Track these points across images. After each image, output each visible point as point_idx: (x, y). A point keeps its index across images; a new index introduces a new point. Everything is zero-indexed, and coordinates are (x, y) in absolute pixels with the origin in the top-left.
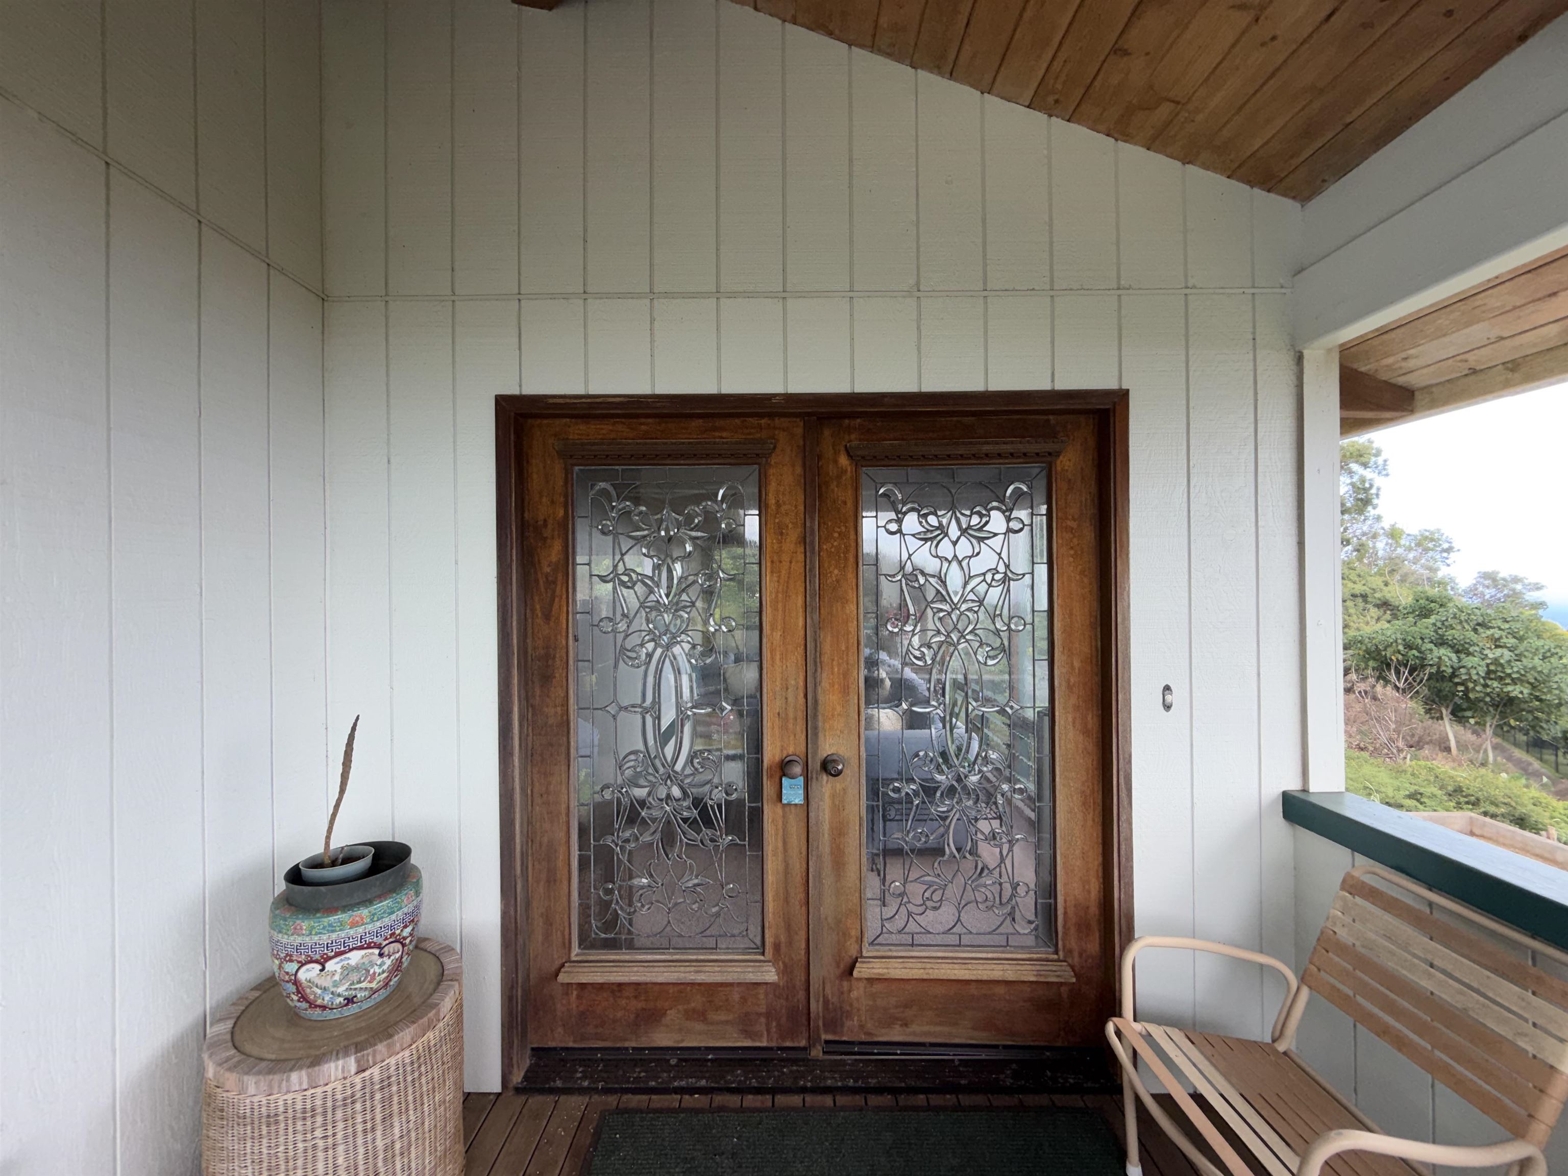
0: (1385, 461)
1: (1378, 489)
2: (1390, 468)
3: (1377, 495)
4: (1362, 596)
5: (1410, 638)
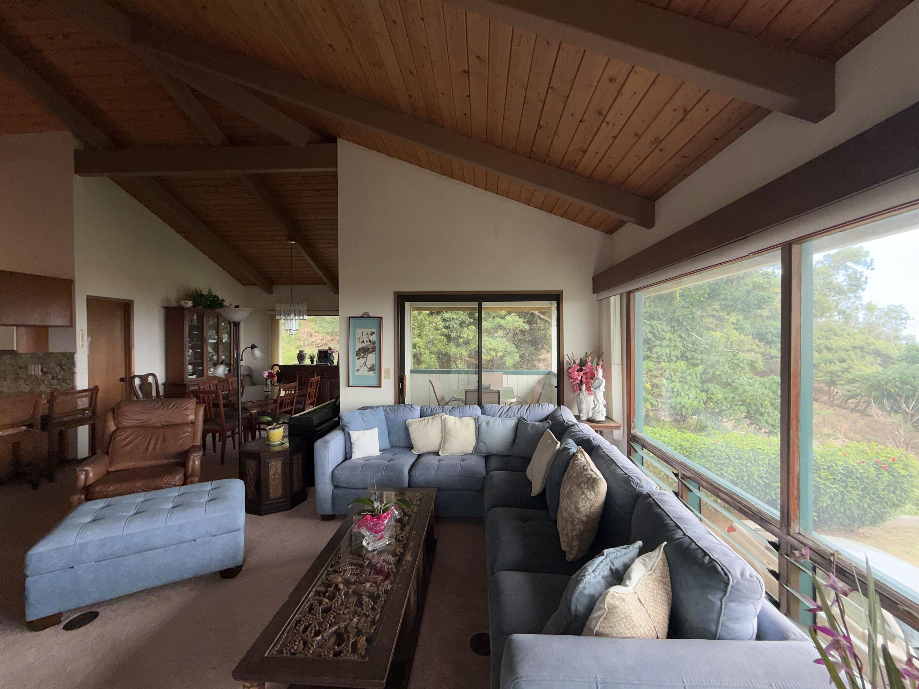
0: (872, 260)
1: (866, 278)
2: (875, 264)
3: (866, 282)
4: (860, 347)
5: (905, 377)
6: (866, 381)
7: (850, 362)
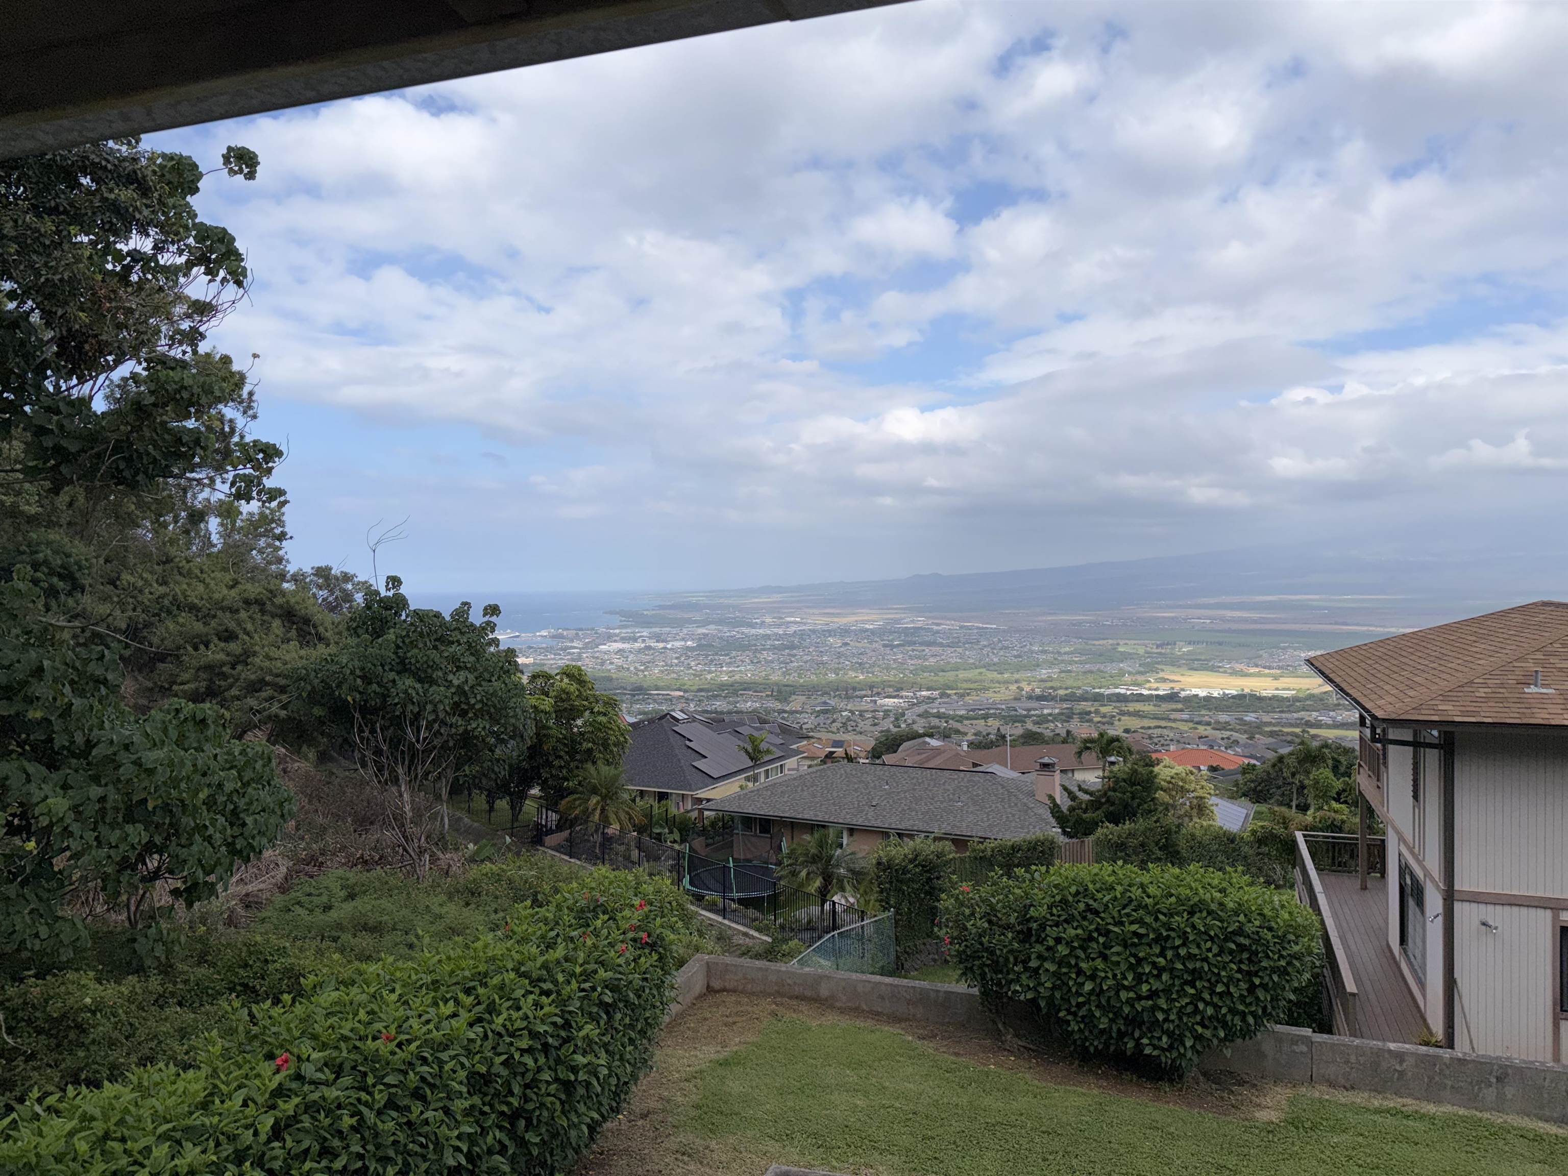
0: (251, 394)
4: (257, 602)
5: (369, 665)
6: (303, 684)
7: (246, 638)
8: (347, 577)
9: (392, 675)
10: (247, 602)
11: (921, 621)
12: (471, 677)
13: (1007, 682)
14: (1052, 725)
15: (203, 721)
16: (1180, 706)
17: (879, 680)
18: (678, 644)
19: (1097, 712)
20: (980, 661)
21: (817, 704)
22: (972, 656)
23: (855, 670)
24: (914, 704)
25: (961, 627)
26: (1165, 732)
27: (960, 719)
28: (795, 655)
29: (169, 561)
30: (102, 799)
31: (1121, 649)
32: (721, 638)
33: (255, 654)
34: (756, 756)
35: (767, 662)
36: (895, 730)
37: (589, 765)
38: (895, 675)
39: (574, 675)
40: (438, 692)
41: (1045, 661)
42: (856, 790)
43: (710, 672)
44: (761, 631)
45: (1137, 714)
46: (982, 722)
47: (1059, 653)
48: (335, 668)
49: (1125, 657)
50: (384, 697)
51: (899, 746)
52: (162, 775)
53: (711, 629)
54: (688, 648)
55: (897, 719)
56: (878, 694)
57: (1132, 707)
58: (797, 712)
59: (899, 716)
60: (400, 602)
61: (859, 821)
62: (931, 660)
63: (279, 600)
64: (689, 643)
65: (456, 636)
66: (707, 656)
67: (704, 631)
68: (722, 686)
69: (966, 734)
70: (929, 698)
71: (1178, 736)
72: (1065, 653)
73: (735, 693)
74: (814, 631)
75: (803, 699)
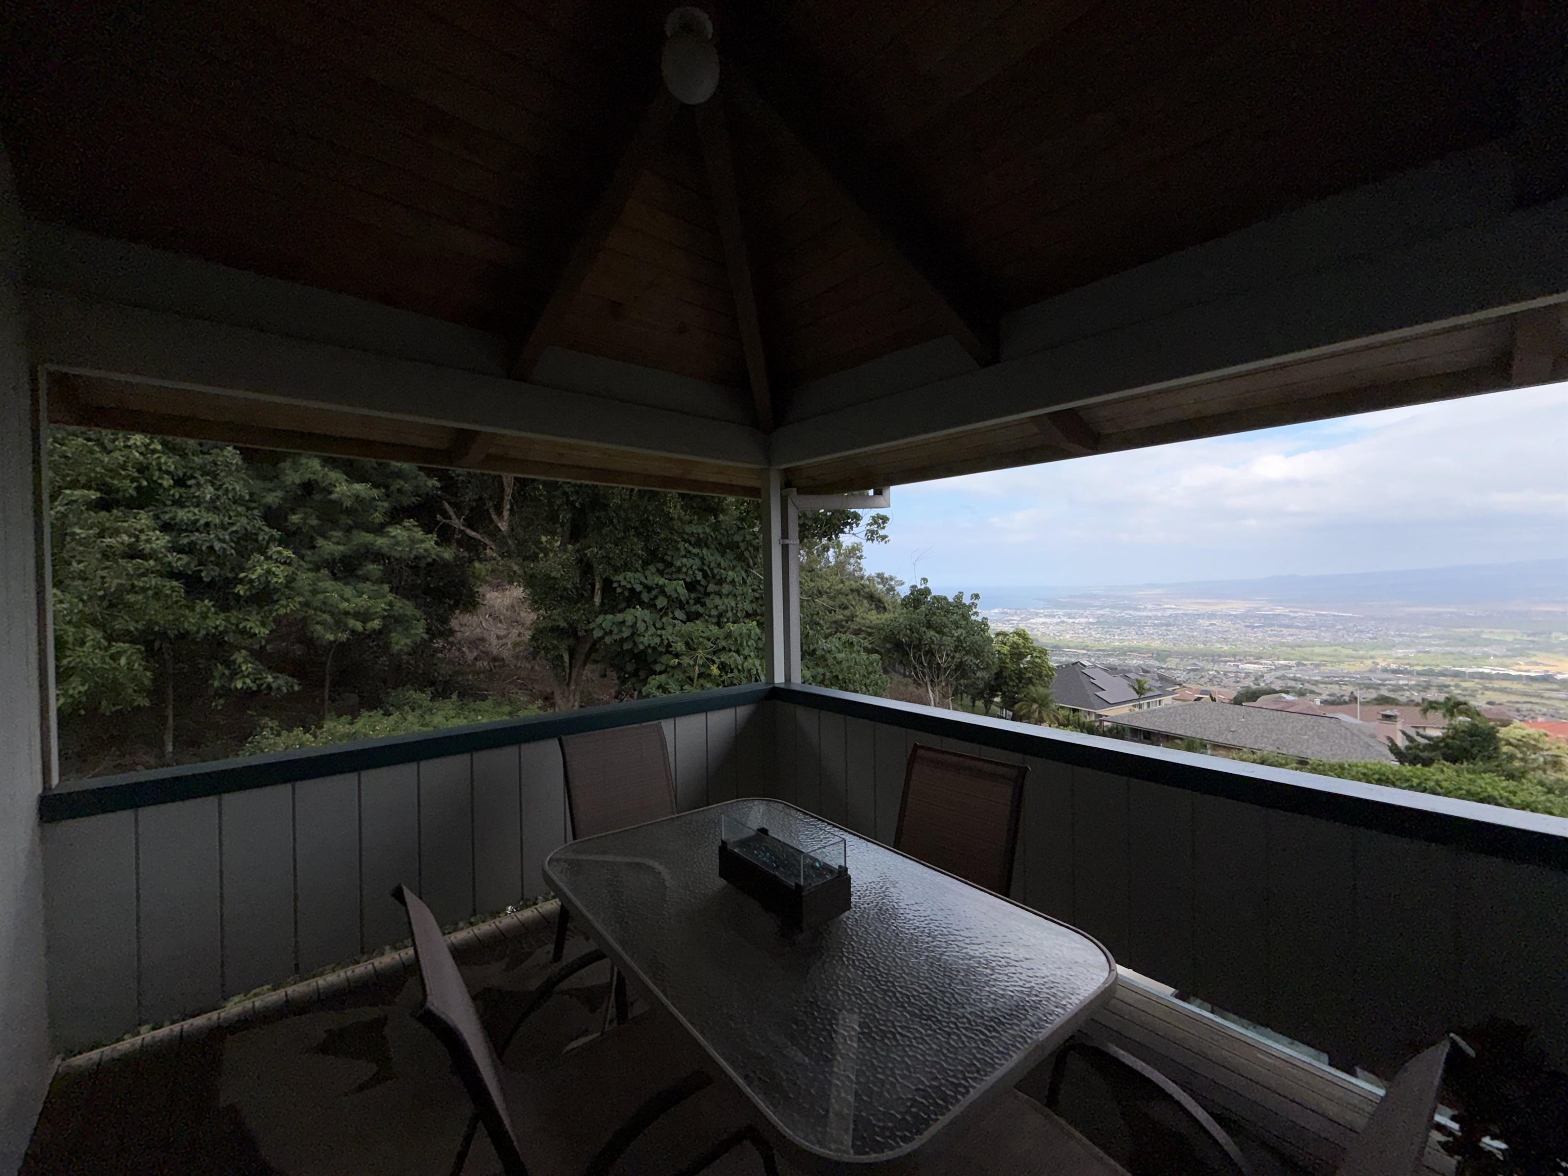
6: (881, 632)
8: (891, 579)
9: (924, 629)
10: (852, 591)
11: (1279, 610)
12: (964, 632)
13: (1362, 658)
14: (1408, 694)
15: (852, 643)
16: (1555, 686)
17: (1241, 650)
18: (1083, 620)
19: (1457, 686)
20: (1335, 640)
21: (1189, 664)
22: (1327, 636)
23: (1220, 643)
24: (1272, 670)
25: (1317, 615)
26: (1536, 707)
27: (1316, 683)
28: (1170, 631)
29: (813, 570)
30: (824, 675)
31: (1484, 636)
32: (1114, 617)
33: (856, 616)
34: (1140, 690)
35: (1148, 633)
36: (1254, 687)
37: (1030, 686)
38: (1256, 648)
39: (1021, 634)
40: (947, 640)
41: (1400, 643)
42: (1218, 720)
43: (1106, 639)
44: (1144, 614)
45: (1503, 690)
46: (1337, 687)
47: (1417, 637)
48: (897, 624)
49: (1489, 642)
50: (920, 640)
51: (1258, 697)
52: (845, 665)
53: (1106, 611)
54: (1090, 623)
55: (1256, 679)
56: (1240, 660)
57: (1497, 684)
58: (1172, 669)
59: (1259, 677)
60: (927, 591)
61: (1221, 740)
62: (1289, 638)
63: (867, 590)
64: (1091, 620)
65: (956, 609)
66: (1103, 628)
67: (1101, 612)
68: (1114, 650)
69: (1320, 694)
70: (1286, 666)
71: (1551, 711)
72: (1423, 637)
73: (1124, 654)
74: (1186, 615)
75: (1178, 660)
